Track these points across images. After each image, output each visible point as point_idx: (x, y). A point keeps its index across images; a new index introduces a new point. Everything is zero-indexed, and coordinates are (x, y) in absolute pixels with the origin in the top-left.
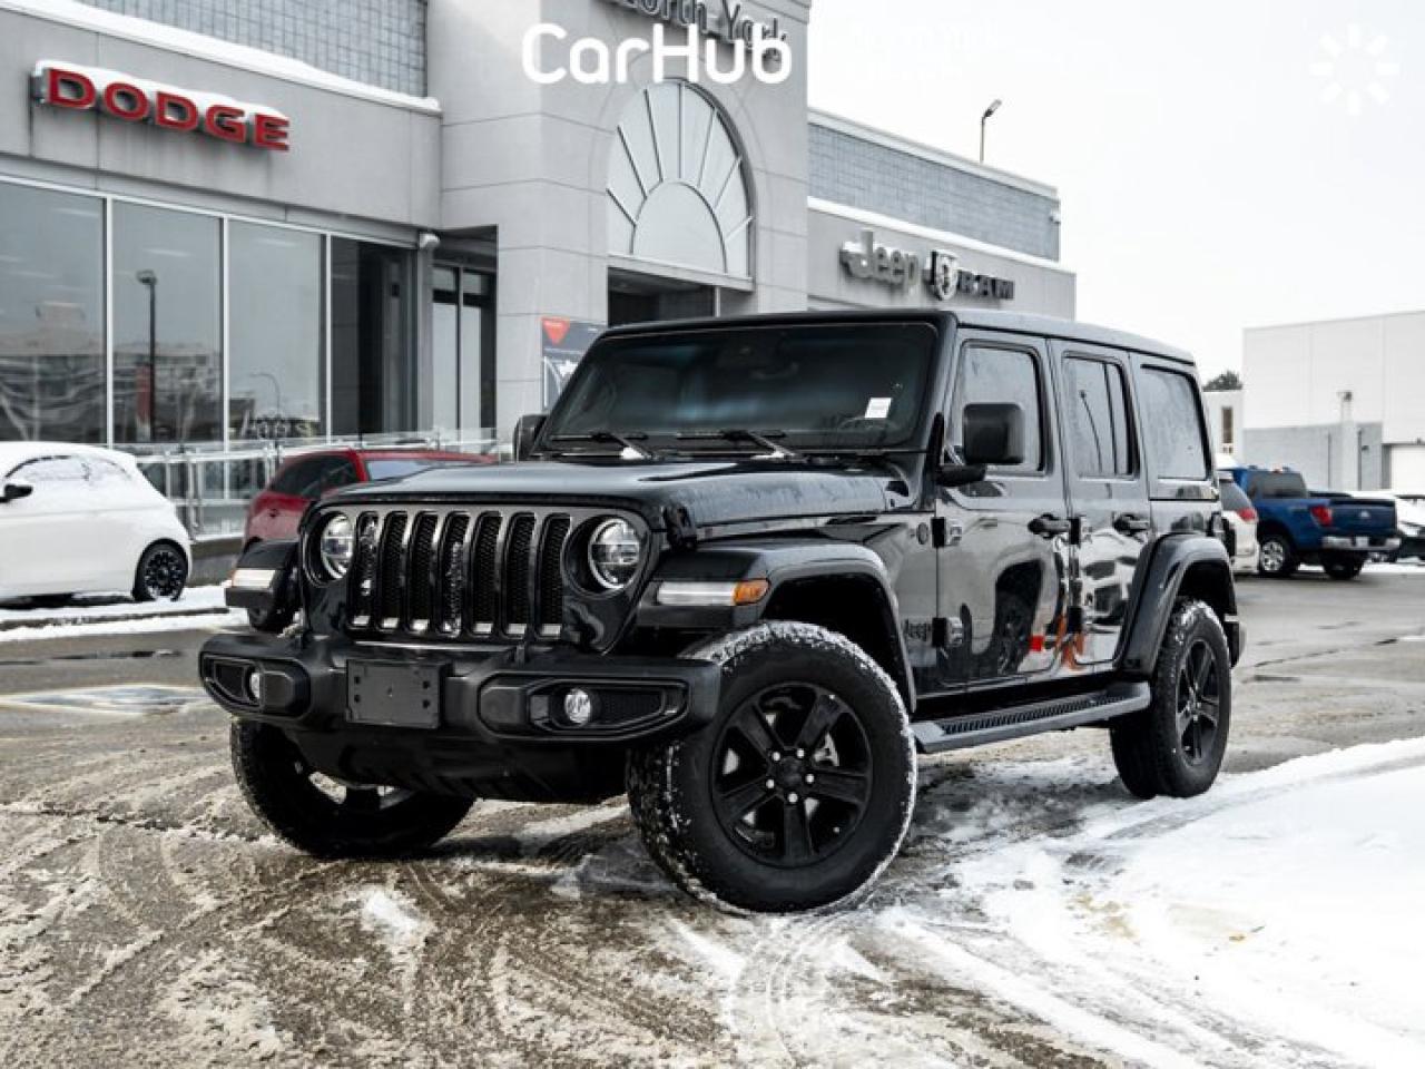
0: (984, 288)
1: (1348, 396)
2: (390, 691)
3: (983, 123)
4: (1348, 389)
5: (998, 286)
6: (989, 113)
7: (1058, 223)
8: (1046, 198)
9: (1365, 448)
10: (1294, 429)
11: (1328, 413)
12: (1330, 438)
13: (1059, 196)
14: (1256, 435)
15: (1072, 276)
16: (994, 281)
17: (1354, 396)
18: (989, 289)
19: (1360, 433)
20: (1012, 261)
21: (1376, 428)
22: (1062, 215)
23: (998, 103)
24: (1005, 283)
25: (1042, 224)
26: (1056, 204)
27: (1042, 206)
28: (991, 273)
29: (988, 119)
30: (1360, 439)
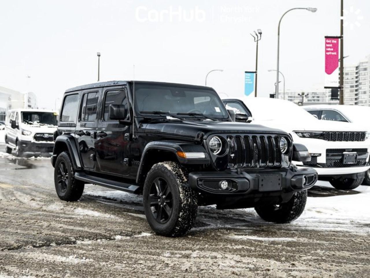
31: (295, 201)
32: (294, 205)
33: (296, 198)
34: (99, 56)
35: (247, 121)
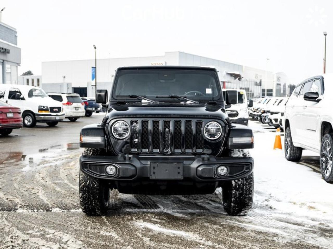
0: (4, 51)
1: (65, 77)
2: (166, 170)
3: (1, 12)
4: (64, 76)
5: (7, 50)
6: (2, 10)
7: (17, 37)
8: (14, 31)
9: (68, 88)
10: (53, 84)
11: (60, 81)
12: (61, 86)
13: (17, 31)
14: (44, 85)
15: (20, 49)
16: (6, 49)
17: (66, 77)
18: (5, 51)
19: (67, 85)
20: (8, 45)
21: (71, 84)
22: (17, 35)
23: (4, 8)
24: (8, 50)
25: (14, 37)
26: (16, 32)
27: (14, 33)
28: (5, 47)
29: (2, 12)
30: (67, 86)
31: (233, 192)
32: (233, 196)
33: (234, 189)
34: (326, 35)
35: (316, 100)
